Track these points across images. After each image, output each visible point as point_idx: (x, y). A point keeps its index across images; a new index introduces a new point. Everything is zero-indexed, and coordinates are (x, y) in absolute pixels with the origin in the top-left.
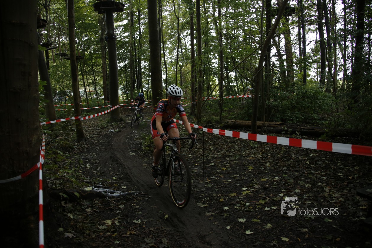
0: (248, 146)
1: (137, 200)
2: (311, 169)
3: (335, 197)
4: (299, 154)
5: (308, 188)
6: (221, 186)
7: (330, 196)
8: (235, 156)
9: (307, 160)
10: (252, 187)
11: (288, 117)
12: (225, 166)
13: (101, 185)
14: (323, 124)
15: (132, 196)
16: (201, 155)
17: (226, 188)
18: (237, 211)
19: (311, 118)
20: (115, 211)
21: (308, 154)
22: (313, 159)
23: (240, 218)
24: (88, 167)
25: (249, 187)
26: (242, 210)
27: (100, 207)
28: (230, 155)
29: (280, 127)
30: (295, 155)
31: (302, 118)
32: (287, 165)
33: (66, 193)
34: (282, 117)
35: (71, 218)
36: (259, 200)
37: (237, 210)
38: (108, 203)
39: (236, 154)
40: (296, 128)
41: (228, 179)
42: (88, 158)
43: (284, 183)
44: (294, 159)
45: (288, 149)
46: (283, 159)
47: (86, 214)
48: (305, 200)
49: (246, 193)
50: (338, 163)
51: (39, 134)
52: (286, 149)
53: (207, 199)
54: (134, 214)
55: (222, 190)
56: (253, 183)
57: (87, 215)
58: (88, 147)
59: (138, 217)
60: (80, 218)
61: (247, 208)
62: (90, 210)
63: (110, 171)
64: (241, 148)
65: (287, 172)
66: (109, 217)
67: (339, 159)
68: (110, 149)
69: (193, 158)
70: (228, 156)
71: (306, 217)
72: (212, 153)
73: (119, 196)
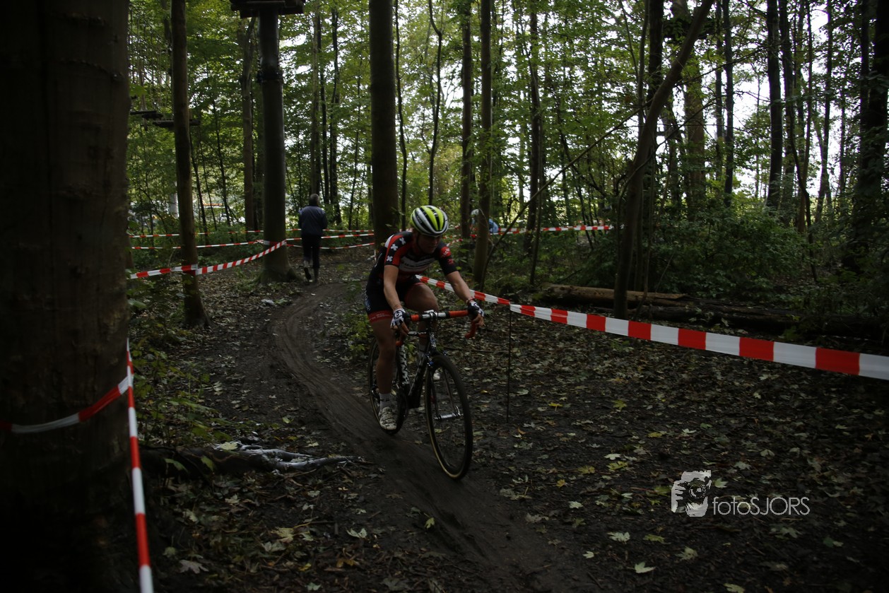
0: (606, 350)
1: (350, 477)
2: (766, 411)
3: (839, 485)
4: (733, 374)
5: (769, 458)
6: (552, 448)
7: (825, 481)
8: (578, 374)
9: (755, 389)
10: (631, 452)
11: (696, 283)
12: (556, 398)
13: (258, 436)
14: (780, 302)
15: (336, 466)
16: (495, 370)
17: (567, 452)
18: (605, 514)
19: (754, 286)
20: (299, 506)
21: (754, 374)
22: (769, 387)
23: (614, 530)
24: (217, 390)
25: (623, 451)
26: (617, 510)
27: (261, 495)
28: (564, 371)
29: (681, 306)
30: (723, 375)
31: (732, 285)
32: (706, 400)
34: (682, 282)
35: (191, 521)
36: (653, 485)
37: (604, 511)
38: (280, 483)
39: (580, 369)
40: (720, 310)
41: (567, 430)
42: (216, 368)
43: (706, 444)
44: (723, 386)
45: (706, 359)
46: (695, 386)
48: (766, 489)
49: (617, 466)
50: (831, 398)
51: (124, 308)
52: (700, 359)
53: (524, 479)
54: (348, 515)
55: (557, 458)
56: (630, 442)
57: (231, 514)
58: (214, 340)
59: (358, 522)
60: (214, 521)
61: (627, 505)
62: (237, 502)
63: (272, 402)
64: (590, 355)
65: (709, 416)
66: (286, 520)
67: (833, 389)
68: (269, 347)
69: (475, 375)
70: (561, 372)
71: (778, 533)
72: (519, 364)
73: (305, 467)
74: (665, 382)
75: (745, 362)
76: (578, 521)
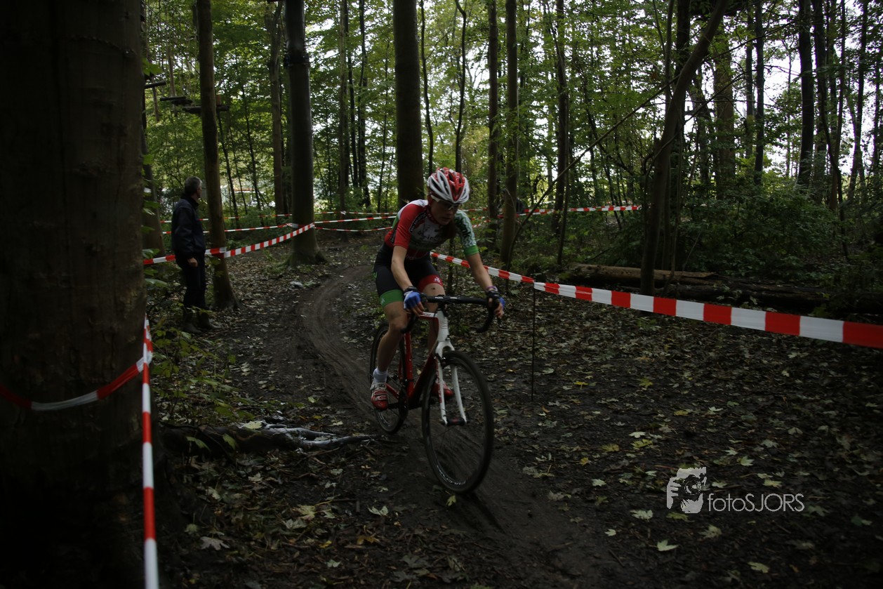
0: (633, 329)
1: (372, 455)
2: (795, 389)
3: (868, 463)
4: (761, 352)
5: (797, 436)
6: (577, 426)
7: (855, 459)
8: (604, 353)
9: (784, 367)
10: (656, 430)
11: (725, 262)
12: (581, 376)
13: (283, 415)
14: (811, 280)
15: (359, 444)
16: (521, 349)
17: (591, 431)
18: (626, 491)
19: (783, 264)
20: (321, 484)
21: (782, 352)
22: (798, 365)
23: (636, 508)
24: (245, 370)
25: (648, 429)
26: (641, 487)
27: (284, 473)
28: (590, 350)
29: (709, 284)
30: (751, 353)
31: (761, 263)
32: (734, 378)
34: (711, 260)
35: (214, 499)
36: (678, 463)
37: (627, 489)
38: (303, 461)
39: (606, 348)
40: (749, 288)
41: (592, 408)
42: (244, 349)
43: (732, 422)
44: (751, 364)
45: (733, 338)
46: (722, 364)
47: (250, 488)
48: (793, 467)
49: (641, 444)
50: (862, 376)
51: (141, 286)
52: (728, 337)
53: (547, 457)
54: (370, 493)
55: (582, 436)
56: (655, 420)
57: (254, 491)
58: (243, 322)
59: (380, 500)
60: (236, 499)
61: (650, 483)
62: (260, 480)
63: (299, 383)
64: (617, 334)
65: (737, 394)
66: (308, 498)
67: (864, 367)
68: (297, 328)
69: (501, 354)
70: (587, 351)
71: (805, 511)
72: (545, 344)
73: (328, 445)
74: (692, 360)
75: (774, 341)
76: (601, 499)
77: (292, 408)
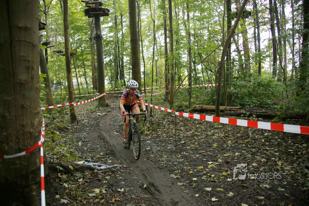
0: (213, 127)
1: (120, 172)
2: (265, 146)
3: (287, 170)
4: (255, 134)
5: (264, 162)
6: (190, 161)
7: (282, 169)
9: (263, 138)
10: (217, 161)
11: (246, 103)
12: (193, 144)
13: (91, 159)
14: (275, 108)
15: (116, 168)
16: (174, 135)
17: (195, 162)
19: (265, 103)
20: (102, 181)
21: (263, 133)
22: (268, 137)
23: (206, 187)
24: (80, 144)
25: (214, 161)
26: (208, 180)
27: (90, 178)
28: (197, 135)
29: (240, 111)
30: (252, 134)
31: (258, 103)
32: (245, 143)
33: (62, 166)
34: (241, 102)
35: (66, 187)
36: (222, 172)
37: (204, 181)
38: (97, 174)
39: (203, 134)
40: (253, 112)
41: (196, 154)
42: (80, 137)
43: (243, 158)
44: (252, 138)
45: (247, 129)
46: (242, 138)
49: (211, 166)
50: (289, 141)
51: (40, 117)
52: (245, 129)
53: (179, 171)
54: (118, 184)
55: (191, 164)
56: (217, 158)
57: (79, 184)
58: (80, 128)
59: (122, 186)
60: (73, 187)
61: (212, 179)
62: (82, 180)
63: (98, 148)
64: (207, 129)
65: (246, 148)
66: (98, 186)
67: (290, 138)
68: (98, 129)
69: (167, 137)
70: (196, 135)
71: (263, 186)
72: (182, 133)
73: (105, 169)
74: (232, 137)
75: (260, 129)
77: (95, 157)
